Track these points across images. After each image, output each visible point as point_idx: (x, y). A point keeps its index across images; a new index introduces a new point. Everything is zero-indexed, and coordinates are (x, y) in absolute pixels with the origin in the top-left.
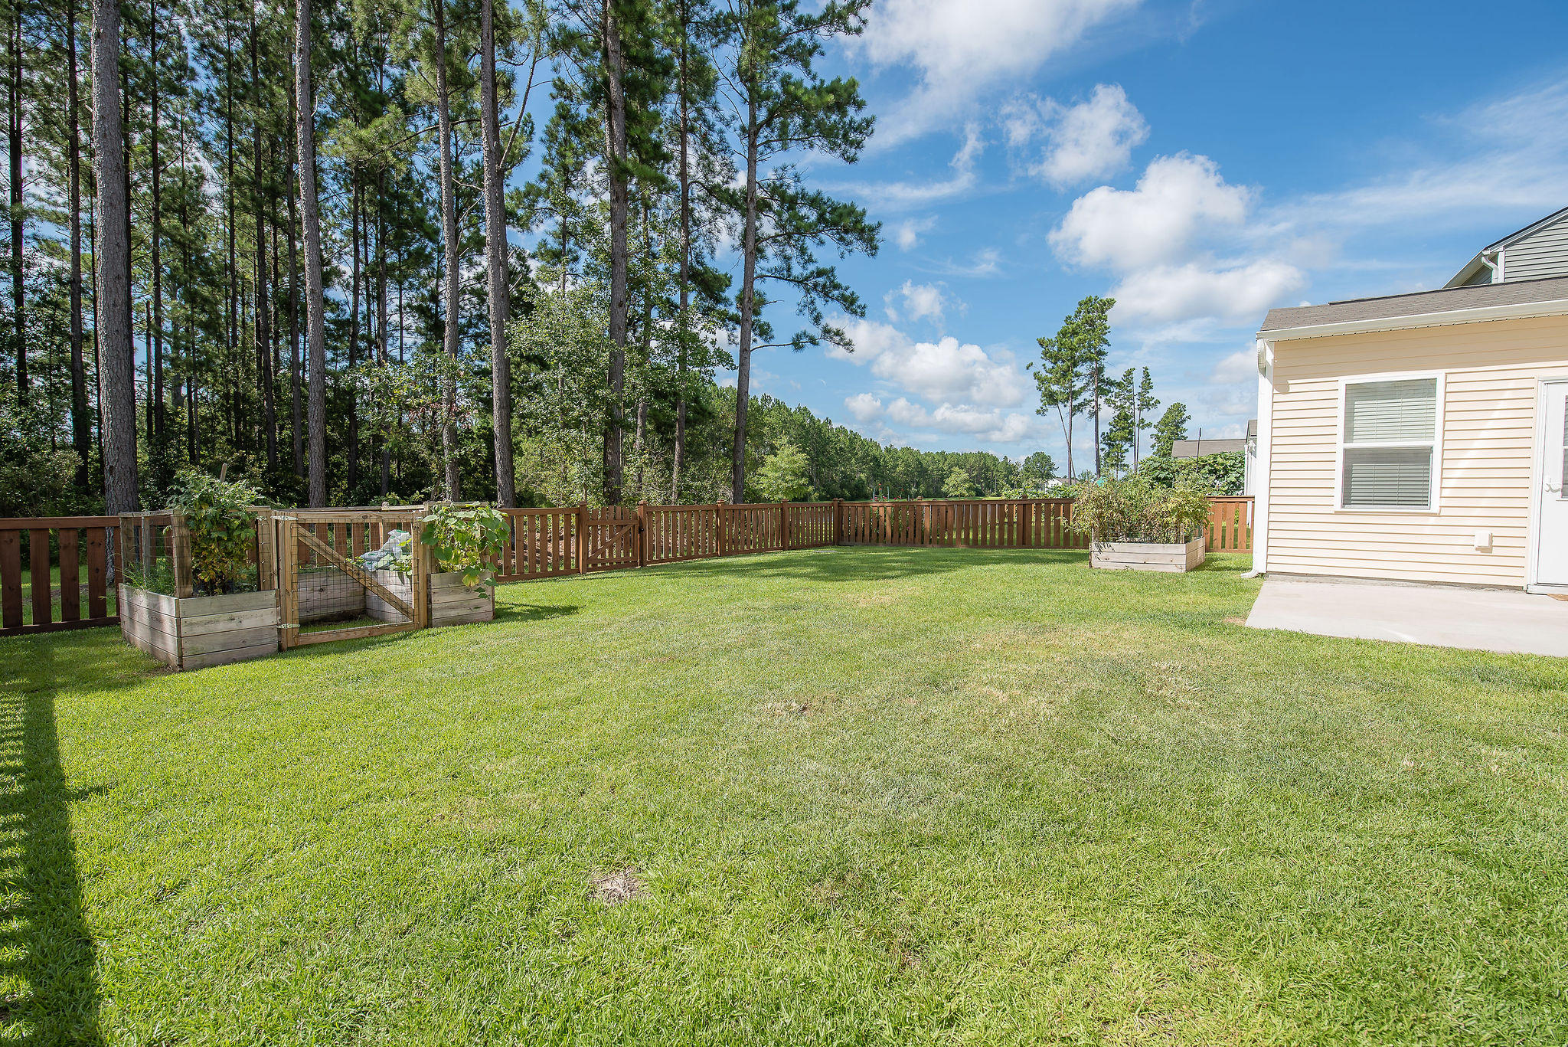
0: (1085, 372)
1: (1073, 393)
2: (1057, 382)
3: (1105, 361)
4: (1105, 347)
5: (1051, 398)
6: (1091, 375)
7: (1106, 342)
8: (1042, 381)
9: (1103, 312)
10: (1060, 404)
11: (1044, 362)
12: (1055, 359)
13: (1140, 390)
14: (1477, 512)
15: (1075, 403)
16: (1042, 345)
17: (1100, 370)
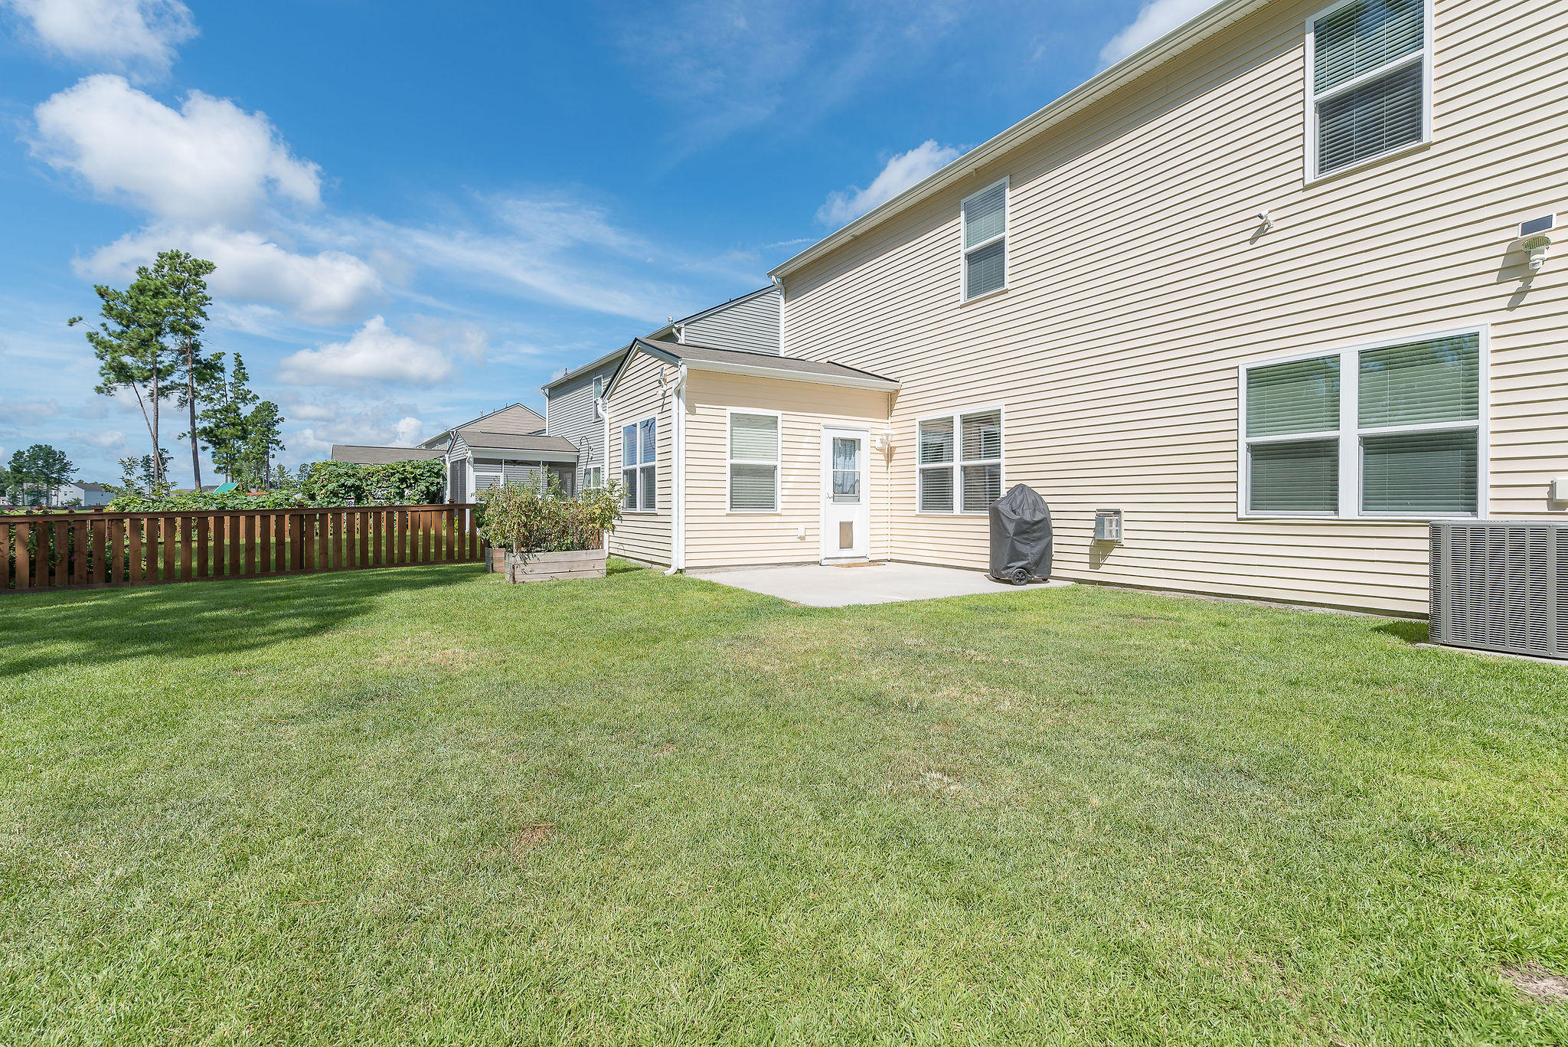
0: (172, 346)
1: (159, 371)
2: (132, 352)
3: (200, 337)
4: (201, 320)
5: (123, 374)
6: (181, 352)
7: (203, 314)
8: (102, 347)
9: (197, 275)
10: (138, 386)
11: (105, 320)
12: (126, 320)
13: (233, 380)
14: (798, 512)
15: (161, 384)
16: (102, 296)
17: (196, 347)
